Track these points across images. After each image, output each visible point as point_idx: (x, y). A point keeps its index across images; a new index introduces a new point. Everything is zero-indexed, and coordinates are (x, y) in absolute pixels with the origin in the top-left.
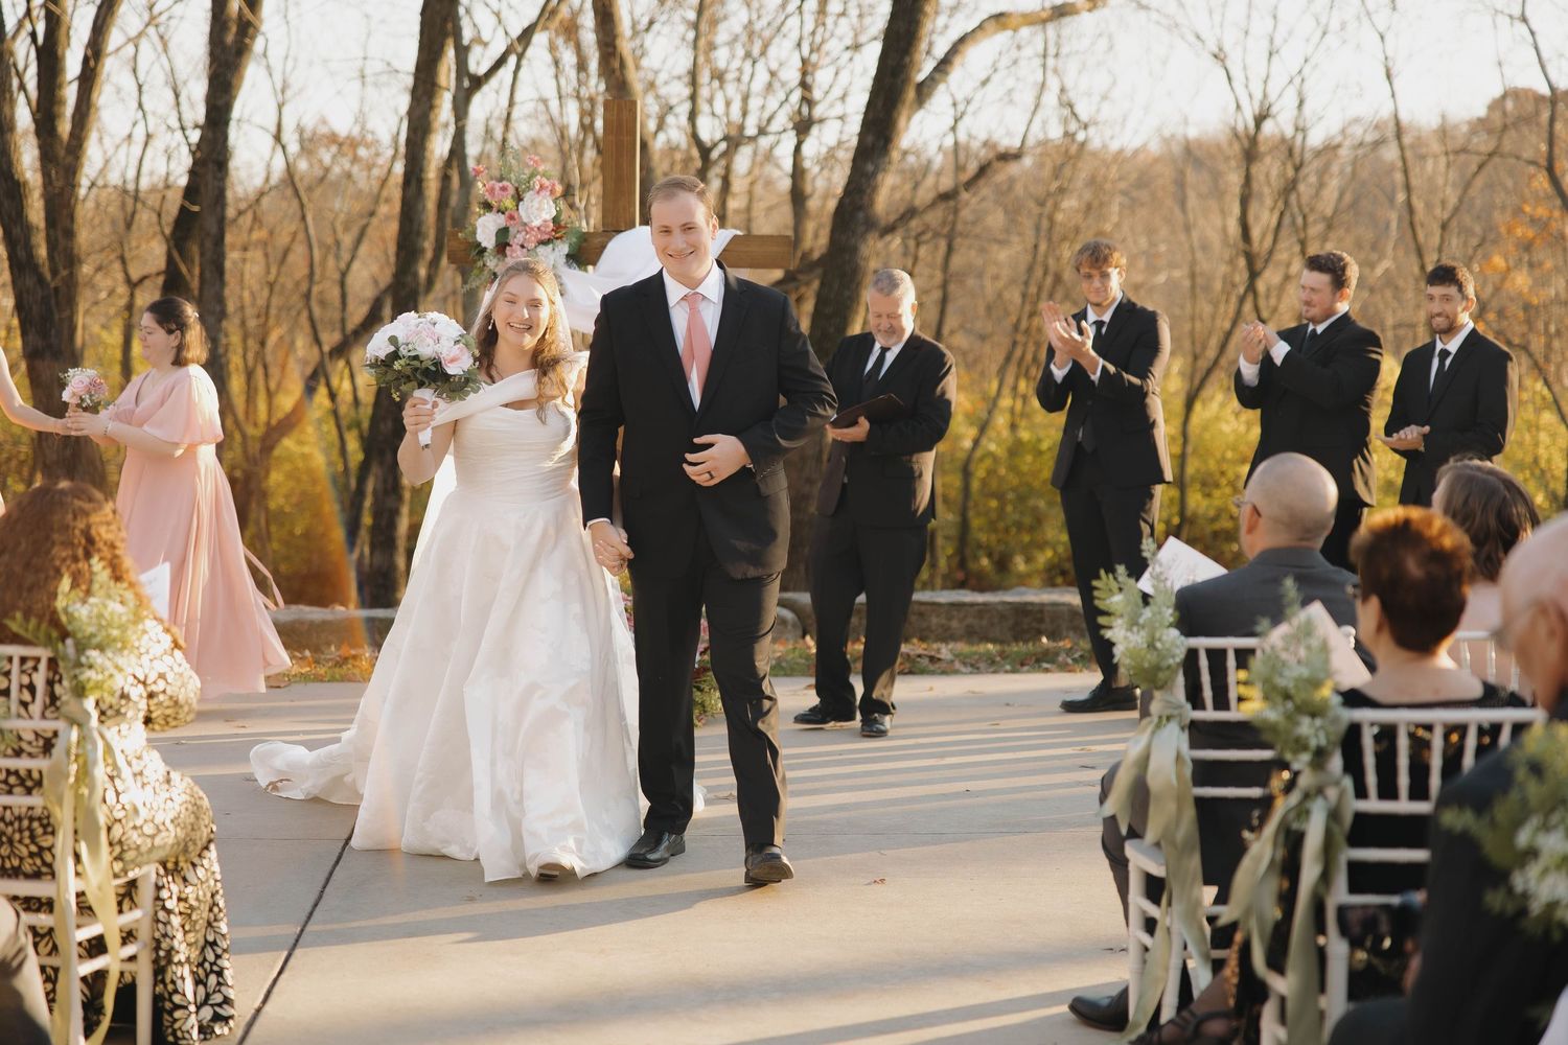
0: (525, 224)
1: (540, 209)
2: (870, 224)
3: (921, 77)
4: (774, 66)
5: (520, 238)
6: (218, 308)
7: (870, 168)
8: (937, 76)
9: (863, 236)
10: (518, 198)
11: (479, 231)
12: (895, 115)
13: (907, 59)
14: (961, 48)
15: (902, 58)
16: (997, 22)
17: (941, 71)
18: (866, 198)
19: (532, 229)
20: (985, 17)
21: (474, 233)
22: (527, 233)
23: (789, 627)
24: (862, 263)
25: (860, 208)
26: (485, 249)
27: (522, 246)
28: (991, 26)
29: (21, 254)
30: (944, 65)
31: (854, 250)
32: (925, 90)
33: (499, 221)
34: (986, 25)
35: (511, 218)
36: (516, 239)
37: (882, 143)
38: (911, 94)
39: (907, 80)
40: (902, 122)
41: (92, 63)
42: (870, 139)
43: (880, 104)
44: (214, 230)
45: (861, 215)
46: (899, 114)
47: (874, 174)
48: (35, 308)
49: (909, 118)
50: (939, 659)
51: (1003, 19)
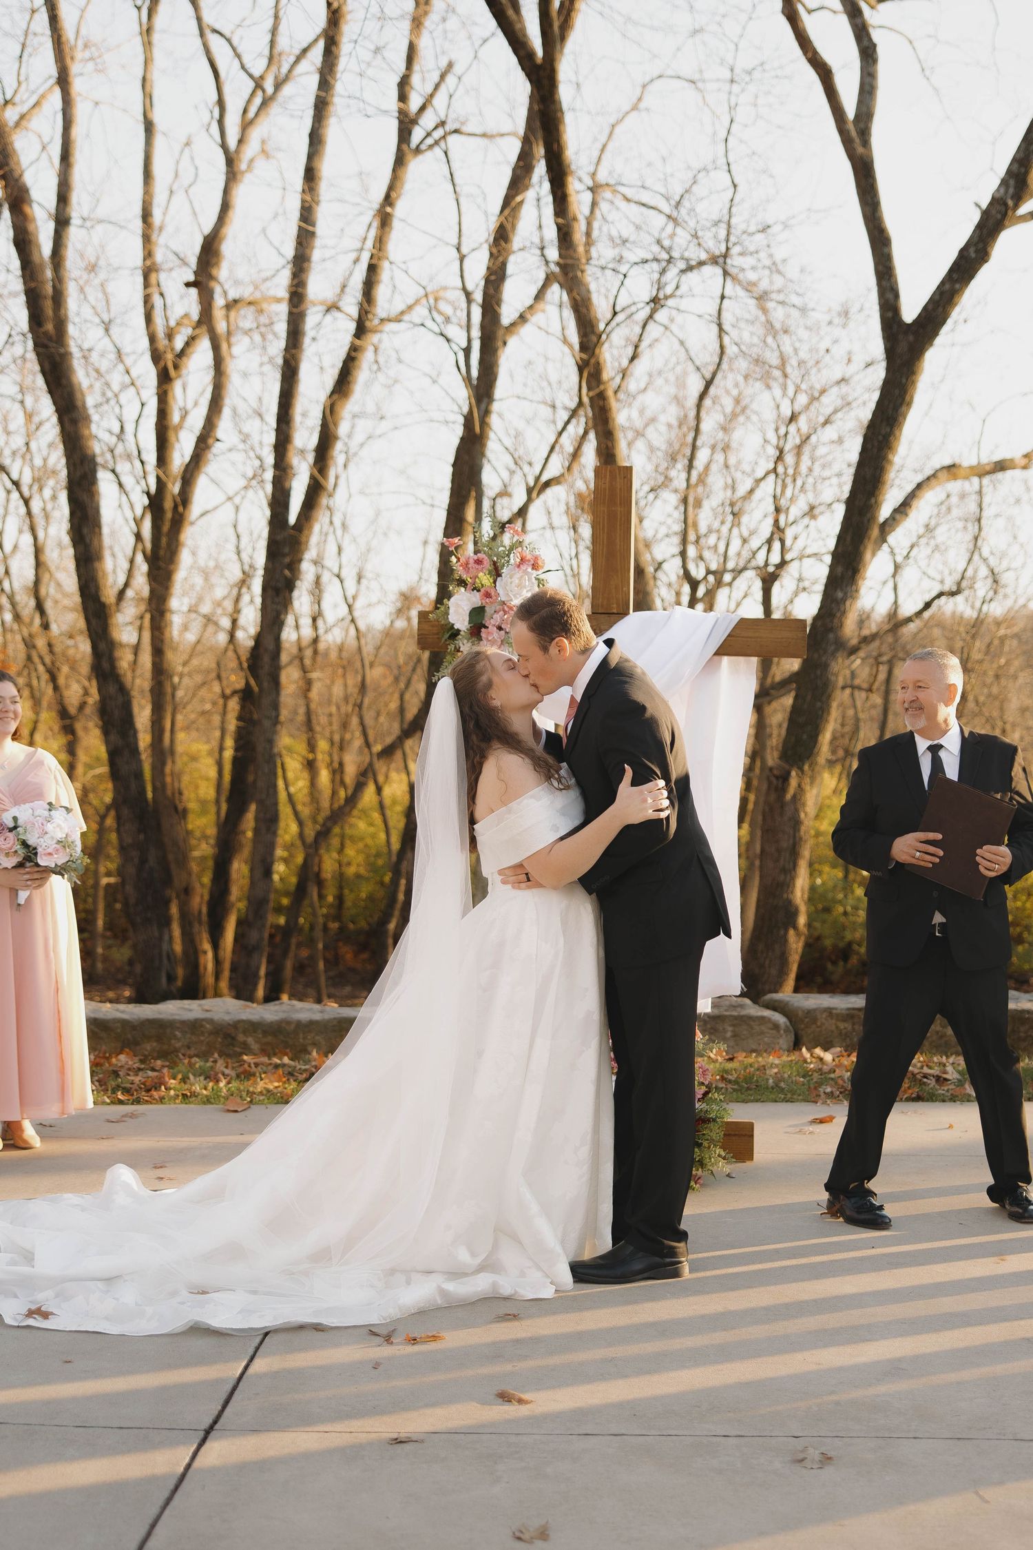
0: (504, 603)
1: (520, 586)
2: (840, 645)
3: (881, 519)
4: (746, 534)
5: (497, 618)
6: (274, 714)
7: (840, 595)
8: (898, 516)
9: (833, 655)
10: (496, 572)
11: (451, 611)
12: (862, 548)
13: (873, 500)
14: (918, 493)
15: (869, 498)
16: (949, 471)
17: (901, 513)
18: (836, 621)
19: (511, 608)
20: (938, 467)
21: (447, 614)
22: (505, 612)
23: (782, 1032)
24: (833, 678)
25: (831, 630)
26: (458, 631)
27: (500, 628)
28: (943, 476)
29: (106, 665)
30: (903, 508)
31: (826, 666)
32: (887, 529)
33: (474, 599)
34: (940, 475)
35: (488, 595)
36: (493, 620)
37: (850, 573)
38: (875, 532)
39: (873, 518)
40: (868, 555)
41: (181, 509)
42: (839, 570)
43: (849, 538)
44: (271, 647)
45: (831, 636)
46: (865, 548)
47: (844, 600)
48: (116, 713)
49: (874, 555)
50: (946, 1080)
51: (953, 470)
